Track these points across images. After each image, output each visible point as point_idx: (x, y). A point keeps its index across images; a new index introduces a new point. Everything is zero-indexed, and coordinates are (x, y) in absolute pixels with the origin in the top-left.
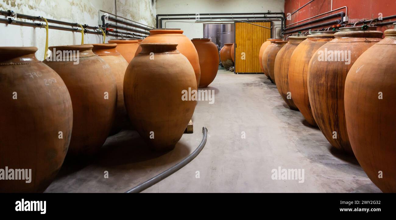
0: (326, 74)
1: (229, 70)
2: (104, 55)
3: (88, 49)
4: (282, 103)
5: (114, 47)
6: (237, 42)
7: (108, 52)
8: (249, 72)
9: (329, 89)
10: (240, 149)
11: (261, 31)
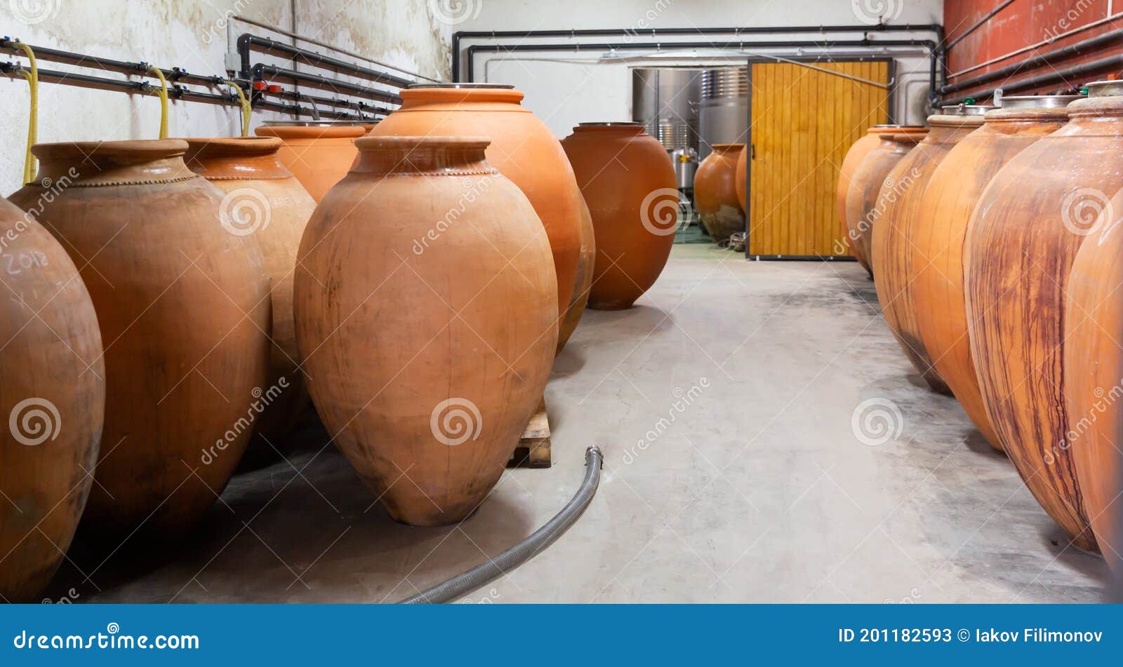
0: (1024, 255)
1: (727, 246)
2: (233, 179)
3: (168, 154)
4: (905, 370)
5: (270, 151)
6: (758, 139)
7: (248, 165)
8: (801, 253)
9: (1032, 309)
10: (713, 524)
11: (849, 96)
